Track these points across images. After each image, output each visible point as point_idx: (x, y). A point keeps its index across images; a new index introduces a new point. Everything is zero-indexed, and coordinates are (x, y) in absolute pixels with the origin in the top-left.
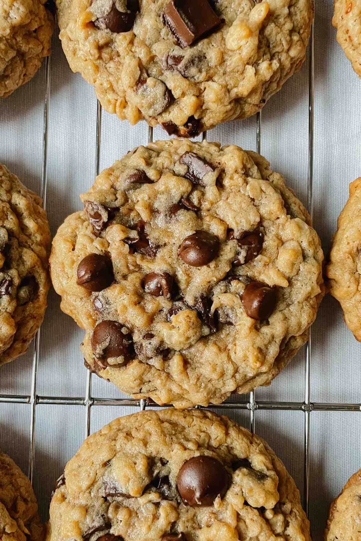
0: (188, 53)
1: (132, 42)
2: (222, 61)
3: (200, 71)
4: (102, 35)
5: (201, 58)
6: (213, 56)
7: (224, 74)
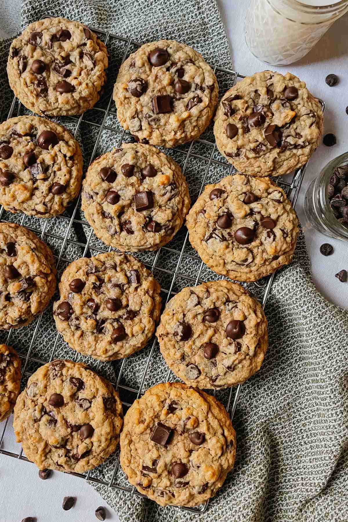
0: (154, 116)
1: (137, 102)
2: (165, 125)
3: (156, 124)
4: (128, 95)
5: (159, 120)
6: (163, 122)
7: (164, 129)
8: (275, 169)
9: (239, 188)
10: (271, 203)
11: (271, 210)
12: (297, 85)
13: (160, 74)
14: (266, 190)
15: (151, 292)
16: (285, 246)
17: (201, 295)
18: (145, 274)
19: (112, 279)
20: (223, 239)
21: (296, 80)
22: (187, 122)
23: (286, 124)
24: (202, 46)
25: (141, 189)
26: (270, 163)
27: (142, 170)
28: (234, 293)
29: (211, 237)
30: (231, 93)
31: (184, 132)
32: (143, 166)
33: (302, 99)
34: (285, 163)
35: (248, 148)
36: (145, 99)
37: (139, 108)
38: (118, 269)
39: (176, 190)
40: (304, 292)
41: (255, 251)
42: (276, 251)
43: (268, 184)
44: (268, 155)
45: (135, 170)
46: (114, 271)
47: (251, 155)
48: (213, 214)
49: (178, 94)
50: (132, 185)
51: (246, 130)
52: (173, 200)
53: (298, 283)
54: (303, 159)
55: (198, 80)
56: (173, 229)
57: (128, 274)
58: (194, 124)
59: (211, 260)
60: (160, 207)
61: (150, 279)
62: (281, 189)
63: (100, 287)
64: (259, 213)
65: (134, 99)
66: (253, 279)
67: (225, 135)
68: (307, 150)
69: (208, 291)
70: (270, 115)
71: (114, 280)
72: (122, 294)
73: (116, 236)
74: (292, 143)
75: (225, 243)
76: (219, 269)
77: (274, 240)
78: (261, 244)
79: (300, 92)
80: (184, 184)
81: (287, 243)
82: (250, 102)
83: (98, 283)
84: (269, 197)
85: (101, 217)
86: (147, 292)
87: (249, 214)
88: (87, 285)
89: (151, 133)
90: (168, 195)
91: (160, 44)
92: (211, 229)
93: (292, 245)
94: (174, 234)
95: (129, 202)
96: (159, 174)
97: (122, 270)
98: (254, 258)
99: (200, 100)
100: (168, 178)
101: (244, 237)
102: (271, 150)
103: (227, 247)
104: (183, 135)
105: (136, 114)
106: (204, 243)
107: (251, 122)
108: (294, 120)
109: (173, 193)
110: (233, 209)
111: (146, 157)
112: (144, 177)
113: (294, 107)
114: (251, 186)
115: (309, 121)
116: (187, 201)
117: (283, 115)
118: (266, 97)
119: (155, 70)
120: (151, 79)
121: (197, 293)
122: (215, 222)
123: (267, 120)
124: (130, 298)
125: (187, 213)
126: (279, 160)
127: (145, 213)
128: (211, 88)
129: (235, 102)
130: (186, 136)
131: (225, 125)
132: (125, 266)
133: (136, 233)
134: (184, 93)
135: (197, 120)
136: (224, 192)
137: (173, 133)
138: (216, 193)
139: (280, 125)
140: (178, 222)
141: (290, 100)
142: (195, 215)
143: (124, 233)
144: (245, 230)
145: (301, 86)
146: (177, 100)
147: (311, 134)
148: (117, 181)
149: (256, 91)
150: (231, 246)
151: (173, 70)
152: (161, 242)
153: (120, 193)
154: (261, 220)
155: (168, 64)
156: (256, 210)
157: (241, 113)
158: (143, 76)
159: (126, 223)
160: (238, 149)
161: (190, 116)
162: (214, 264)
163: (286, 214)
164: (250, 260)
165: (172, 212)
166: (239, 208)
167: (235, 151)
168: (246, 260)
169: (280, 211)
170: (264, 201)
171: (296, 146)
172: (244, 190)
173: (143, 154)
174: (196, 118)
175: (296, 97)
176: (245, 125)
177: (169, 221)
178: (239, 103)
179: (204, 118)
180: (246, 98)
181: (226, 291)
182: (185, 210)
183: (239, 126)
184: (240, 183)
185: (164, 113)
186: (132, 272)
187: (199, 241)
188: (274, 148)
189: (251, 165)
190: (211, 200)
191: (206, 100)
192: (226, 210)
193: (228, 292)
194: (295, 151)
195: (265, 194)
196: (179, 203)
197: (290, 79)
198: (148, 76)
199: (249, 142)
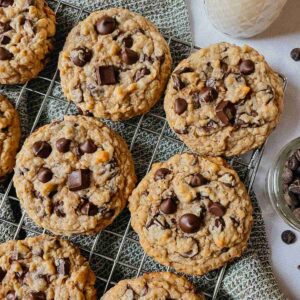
8: (227, 149)
9: (186, 169)
10: (220, 187)
11: (221, 195)
12: (253, 59)
13: (105, 43)
14: (217, 173)
15: (81, 285)
16: (235, 238)
17: (138, 291)
18: (78, 263)
19: (38, 268)
20: (166, 226)
21: (254, 53)
22: (133, 95)
23: (240, 100)
24: (161, 17)
25: (77, 166)
26: (221, 143)
27: (80, 145)
28: (176, 290)
29: (152, 223)
30: (183, 65)
31: (130, 105)
32: (82, 141)
33: (260, 73)
34: (239, 142)
35: (197, 125)
36: (88, 69)
37: (81, 78)
38: (45, 257)
39: (117, 169)
40: (257, 290)
41: (201, 241)
42: (224, 243)
43: (218, 166)
44: (219, 133)
45: (72, 145)
46: (40, 258)
47: (201, 133)
48: (155, 197)
49: (125, 64)
50: (67, 161)
51: (197, 106)
52: (113, 179)
53: (252, 279)
54: (260, 139)
55: (146, 51)
56: (112, 212)
57: (57, 263)
58: (141, 97)
59: (152, 250)
60: (98, 186)
61: (83, 268)
62: (233, 172)
63: (23, 276)
64: (207, 197)
65: (76, 69)
66: (199, 272)
67: (173, 111)
68: (263, 129)
69: (146, 286)
70: (223, 90)
71: (39, 270)
72: (47, 286)
73: (45, 219)
74: (246, 121)
75: (167, 231)
76: (161, 260)
77: (222, 230)
78: (209, 233)
79: (257, 66)
80: (128, 162)
81: (238, 233)
82: (202, 76)
83: (21, 273)
84: (220, 179)
85: (29, 197)
86: (77, 285)
87: (195, 199)
88: (7, 275)
89: (93, 106)
90: (107, 174)
91: (109, 12)
92: (153, 214)
93: (245, 235)
94: (114, 217)
95: (62, 180)
96: (99, 150)
97: (49, 258)
98: (199, 249)
99: (148, 72)
100: (107, 155)
101: (188, 225)
102: (223, 128)
103: (170, 236)
104: (128, 109)
105: (79, 85)
106: (144, 229)
107: (203, 96)
108: (248, 96)
109: (113, 171)
110: (178, 192)
111: (85, 131)
112: (81, 153)
113: (250, 82)
114: (200, 167)
115: (265, 98)
116: (130, 181)
117: (237, 90)
118: (219, 70)
119: (101, 38)
120: (95, 48)
121: (134, 288)
122: (158, 207)
123: (220, 95)
124: (56, 292)
125: (130, 194)
126: (231, 139)
127: (80, 193)
128: (162, 60)
129: (184, 75)
130: (132, 110)
131: (173, 99)
132: (53, 253)
133: (68, 216)
134: (131, 64)
135: (144, 93)
136: (170, 172)
137: (117, 106)
138: (160, 173)
139: (233, 101)
140: (118, 204)
141: (245, 74)
142: (137, 197)
143: (54, 216)
144: (191, 216)
145: (258, 60)
146: (122, 70)
147: (268, 112)
148: (50, 157)
149: (209, 64)
150: (174, 235)
151: (120, 39)
152: (97, 226)
153: (53, 170)
154: (210, 206)
155: (115, 33)
156: (204, 194)
157: (191, 87)
158: (88, 45)
159: (58, 204)
160: (187, 126)
161: (135, 89)
162: (155, 255)
163: (237, 201)
164: (195, 252)
165: (110, 194)
166: (184, 192)
167: (182, 128)
168: (191, 252)
169: (231, 196)
170: (213, 185)
171: (251, 125)
172: (192, 171)
173: (83, 128)
174: (142, 91)
175: (252, 71)
176: (196, 100)
177: (107, 203)
178: (188, 77)
179: (152, 91)
180: (197, 72)
181: (166, 287)
182: (127, 191)
183: (189, 101)
184: (187, 163)
185: (109, 84)
186: (61, 261)
187: (140, 227)
188: (226, 126)
189: (202, 144)
190: (156, 180)
191: (154, 72)
192: (170, 194)
193: (170, 288)
194: (250, 130)
195: (215, 177)
196: (119, 183)
197: (247, 52)
198: (93, 44)
199: (199, 118)
